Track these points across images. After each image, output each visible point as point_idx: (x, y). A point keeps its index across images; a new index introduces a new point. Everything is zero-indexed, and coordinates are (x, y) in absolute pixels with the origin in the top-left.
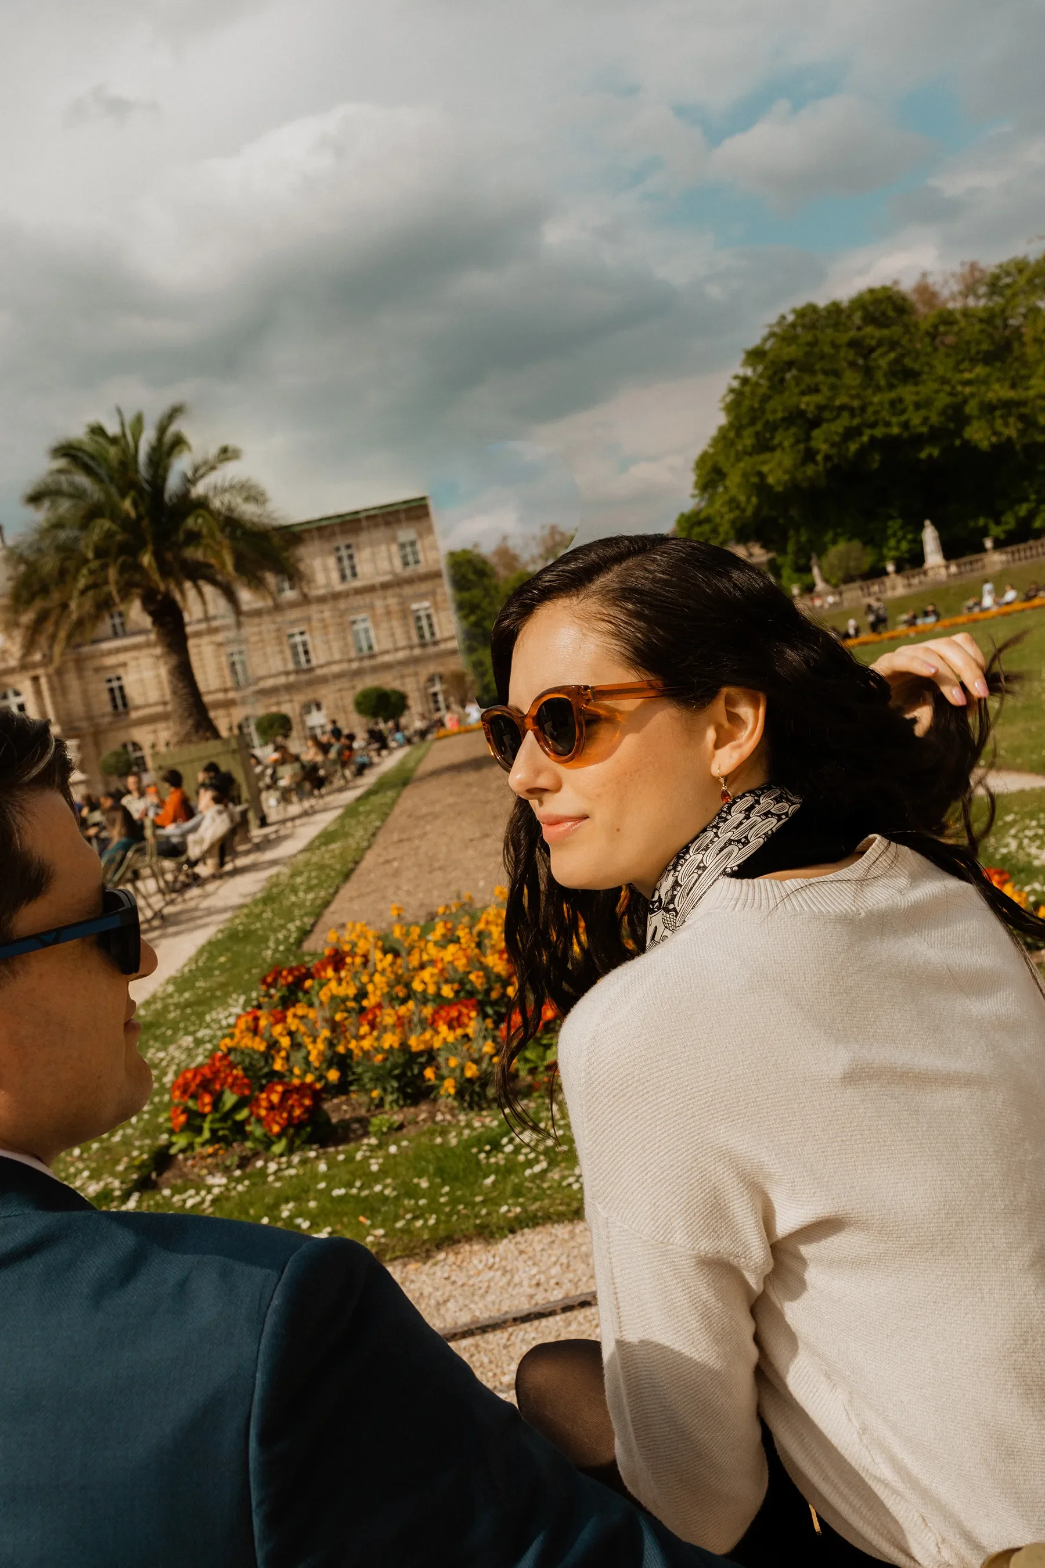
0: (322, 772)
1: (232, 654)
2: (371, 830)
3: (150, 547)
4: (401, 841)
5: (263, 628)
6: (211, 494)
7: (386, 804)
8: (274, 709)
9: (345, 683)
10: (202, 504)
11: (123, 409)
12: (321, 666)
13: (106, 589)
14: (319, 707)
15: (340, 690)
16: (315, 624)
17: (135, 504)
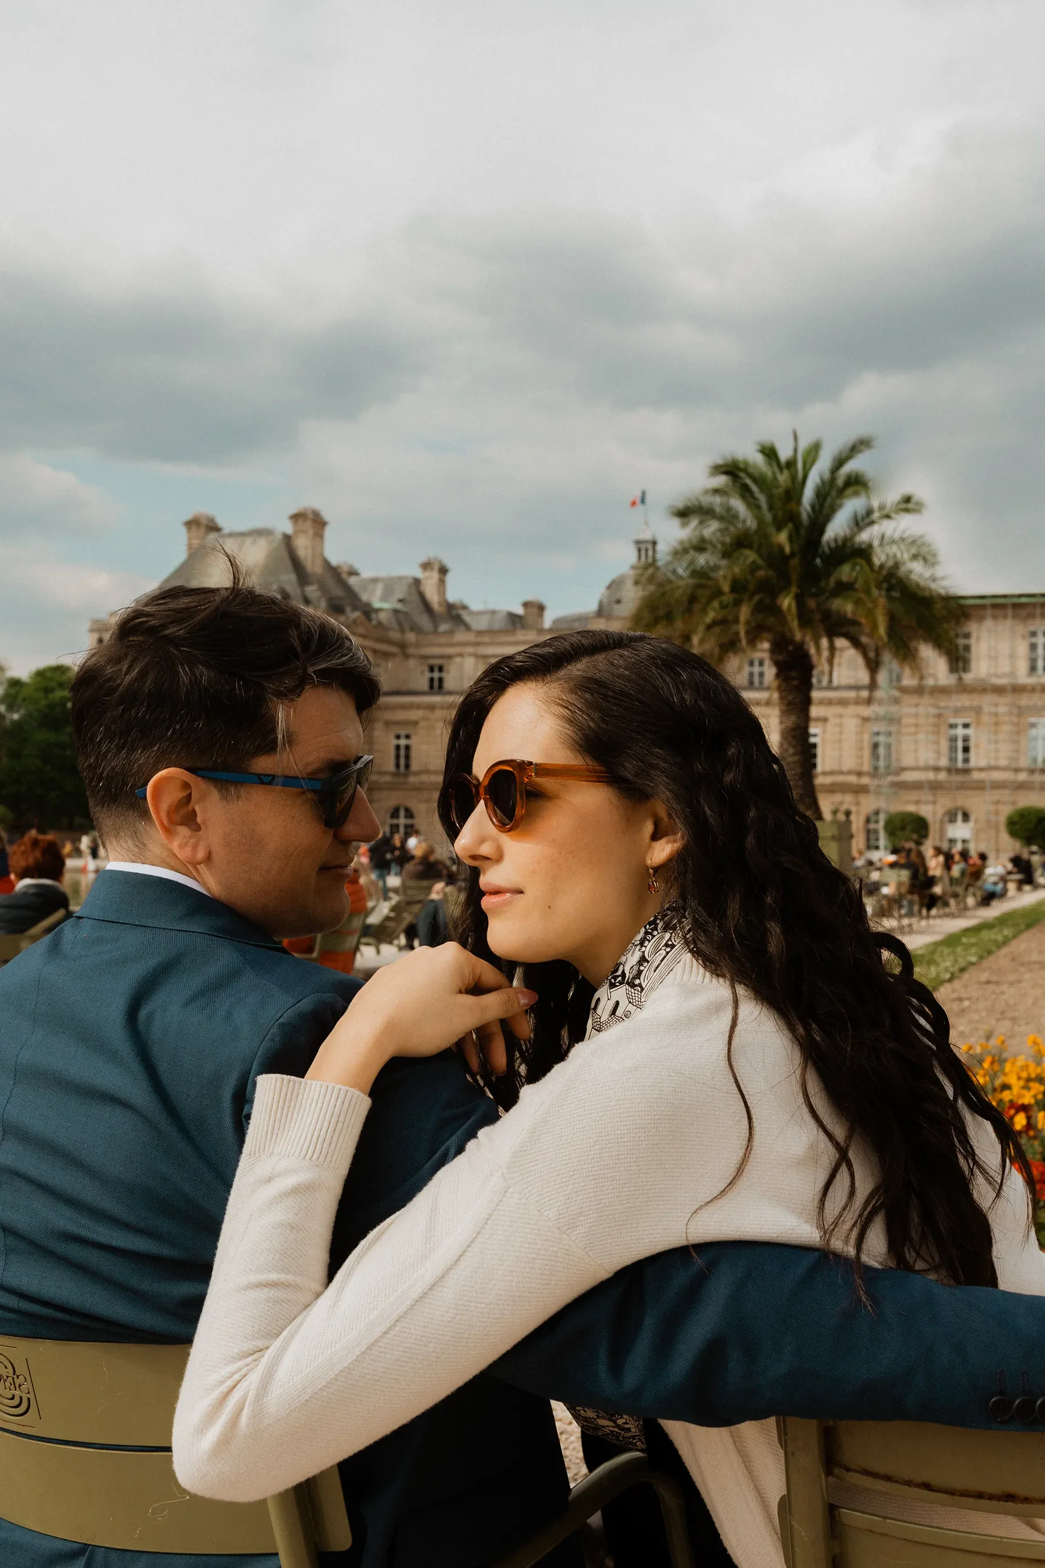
0: (937, 890)
1: (878, 734)
2: (962, 963)
3: (794, 589)
4: (988, 982)
5: (921, 710)
6: (876, 543)
7: (995, 941)
8: (911, 808)
9: (1005, 795)
10: (864, 553)
11: (799, 434)
12: (981, 769)
13: (734, 627)
14: (966, 817)
15: (998, 802)
16: (985, 718)
17: (791, 538)
